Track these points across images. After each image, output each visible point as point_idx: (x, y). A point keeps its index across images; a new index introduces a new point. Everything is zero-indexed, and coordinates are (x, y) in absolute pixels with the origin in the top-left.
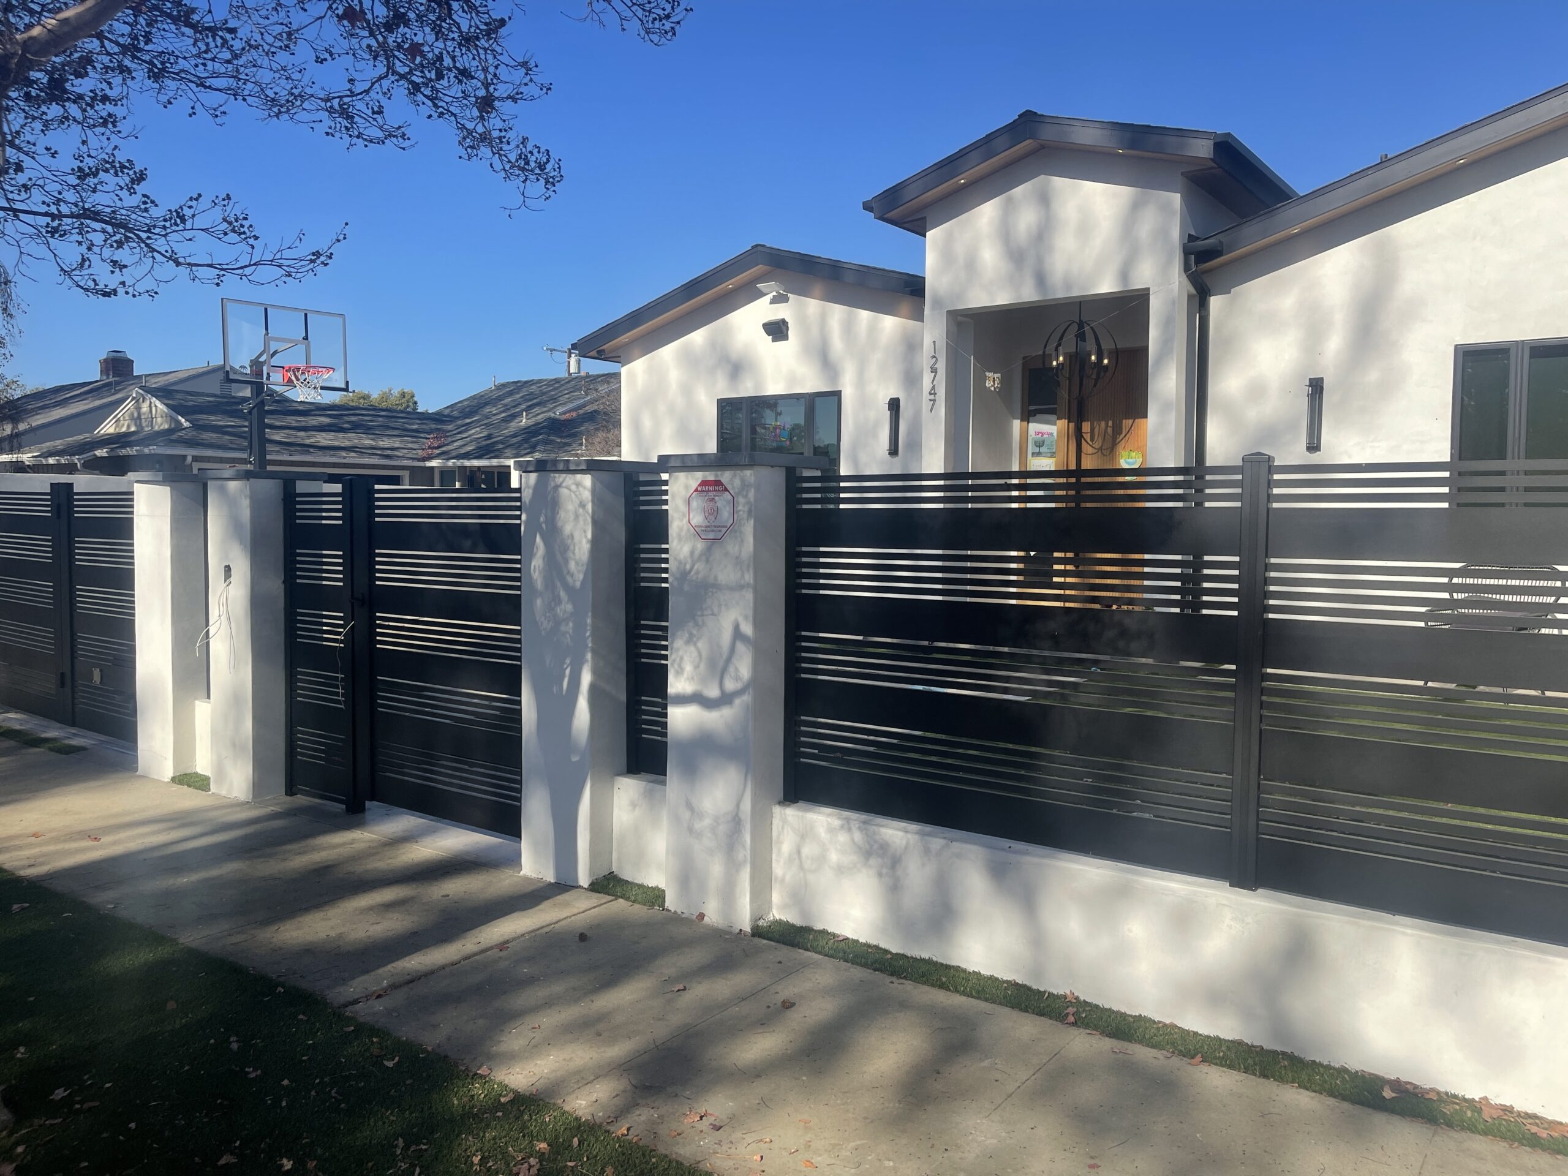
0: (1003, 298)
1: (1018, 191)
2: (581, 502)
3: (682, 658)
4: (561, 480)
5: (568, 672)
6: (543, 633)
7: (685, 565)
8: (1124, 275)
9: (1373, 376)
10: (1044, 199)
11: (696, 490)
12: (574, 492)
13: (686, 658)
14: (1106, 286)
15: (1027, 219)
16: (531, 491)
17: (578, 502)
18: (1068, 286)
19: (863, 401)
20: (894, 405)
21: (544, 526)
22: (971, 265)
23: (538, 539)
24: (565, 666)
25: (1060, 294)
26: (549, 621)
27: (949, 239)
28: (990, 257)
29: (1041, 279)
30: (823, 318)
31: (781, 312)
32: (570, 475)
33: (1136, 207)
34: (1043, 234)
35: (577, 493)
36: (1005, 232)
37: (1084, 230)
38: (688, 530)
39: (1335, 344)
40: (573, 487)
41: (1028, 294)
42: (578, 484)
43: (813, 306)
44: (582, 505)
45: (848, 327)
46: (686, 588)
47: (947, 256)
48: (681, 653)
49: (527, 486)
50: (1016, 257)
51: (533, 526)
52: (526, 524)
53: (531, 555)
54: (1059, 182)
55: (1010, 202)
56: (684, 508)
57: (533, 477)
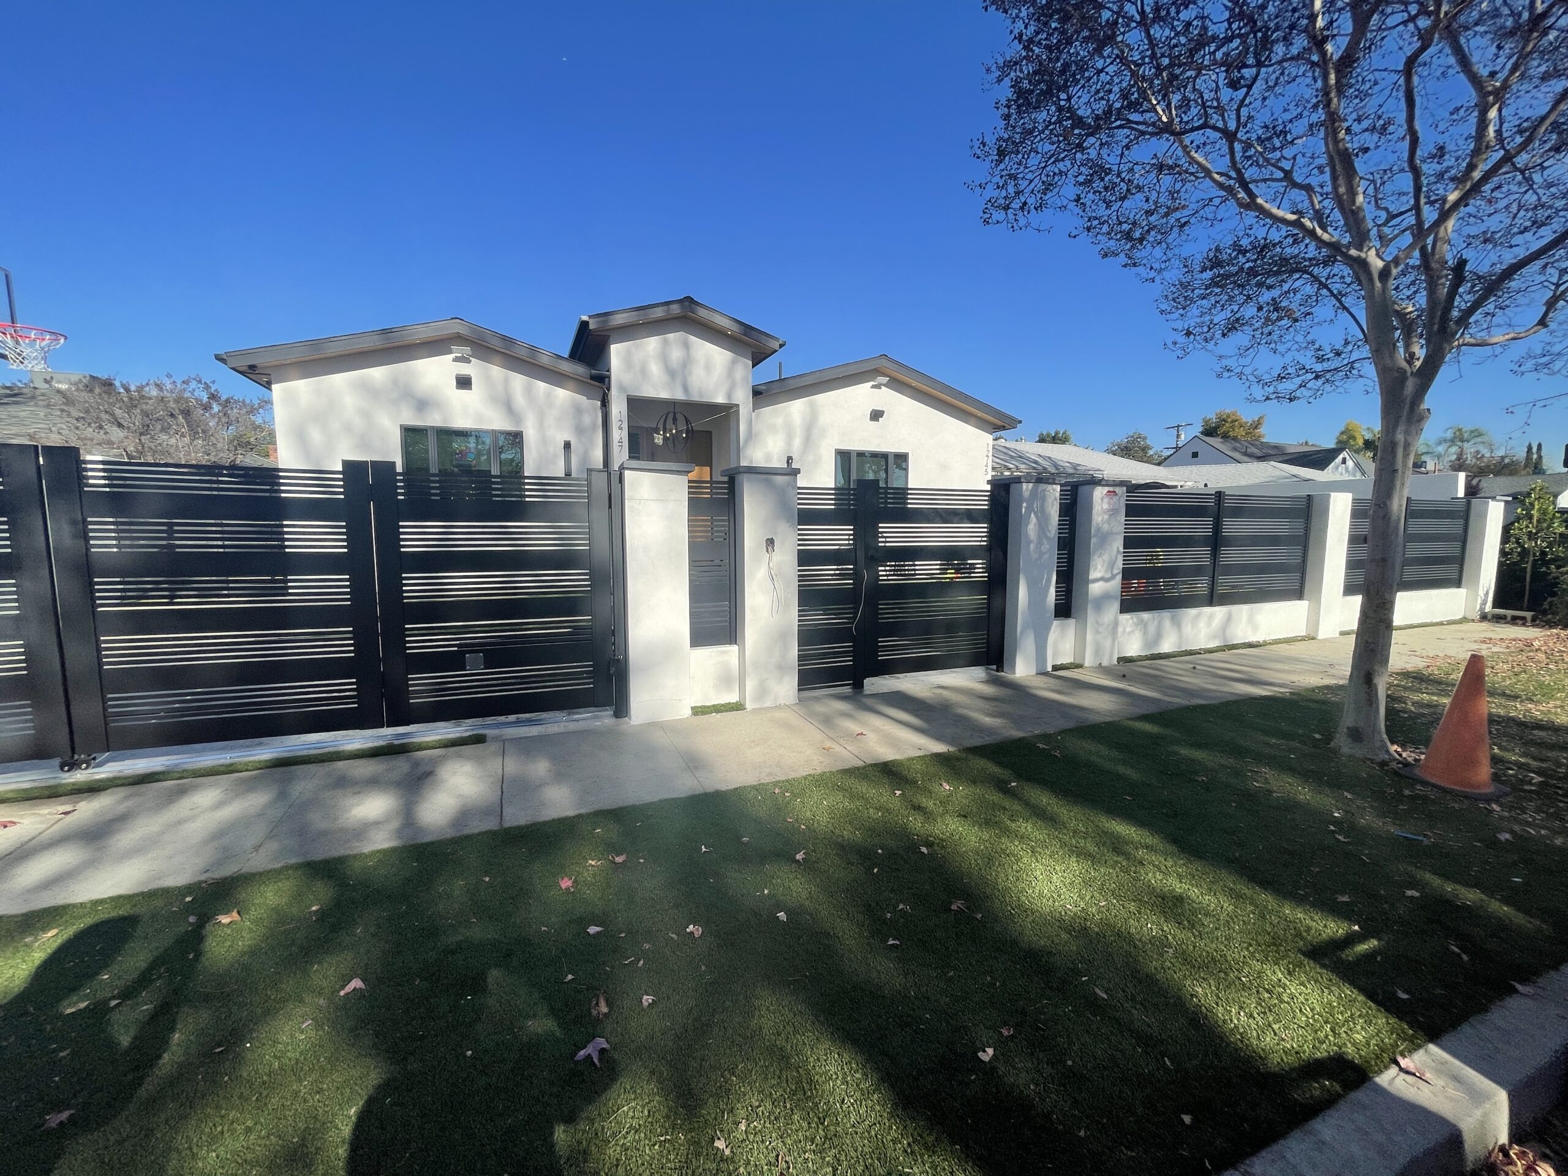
0: (664, 395)
1: (671, 336)
2: (1055, 498)
3: (1096, 563)
4: (1046, 488)
5: (1045, 577)
6: (1034, 560)
7: (1099, 525)
8: (729, 396)
9: (811, 458)
10: (686, 346)
11: (1105, 494)
12: (1052, 493)
13: (1098, 563)
14: (720, 399)
15: (676, 354)
16: (1029, 492)
18: (701, 395)
19: (544, 441)
20: (567, 445)
21: (1036, 509)
22: (644, 371)
23: (1032, 515)
24: (1044, 574)
25: (696, 398)
26: (1037, 554)
27: (629, 352)
28: (655, 369)
29: (686, 389)
30: (506, 380)
31: (465, 369)
32: (1050, 486)
33: (734, 362)
34: (687, 363)
35: (1054, 494)
36: (664, 358)
37: (708, 367)
38: (1101, 511)
39: (797, 442)
40: (1052, 491)
41: (680, 396)
42: (1054, 490)
43: (496, 371)
45: (529, 391)
46: (1099, 534)
47: (628, 363)
48: (1096, 561)
49: (1027, 489)
50: (671, 373)
51: (1030, 509)
52: (1026, 508)
53: (1028, 523)
54: (693, 339)
55: (666, 341)
56: (1100, 502)
57: (1031, 485)
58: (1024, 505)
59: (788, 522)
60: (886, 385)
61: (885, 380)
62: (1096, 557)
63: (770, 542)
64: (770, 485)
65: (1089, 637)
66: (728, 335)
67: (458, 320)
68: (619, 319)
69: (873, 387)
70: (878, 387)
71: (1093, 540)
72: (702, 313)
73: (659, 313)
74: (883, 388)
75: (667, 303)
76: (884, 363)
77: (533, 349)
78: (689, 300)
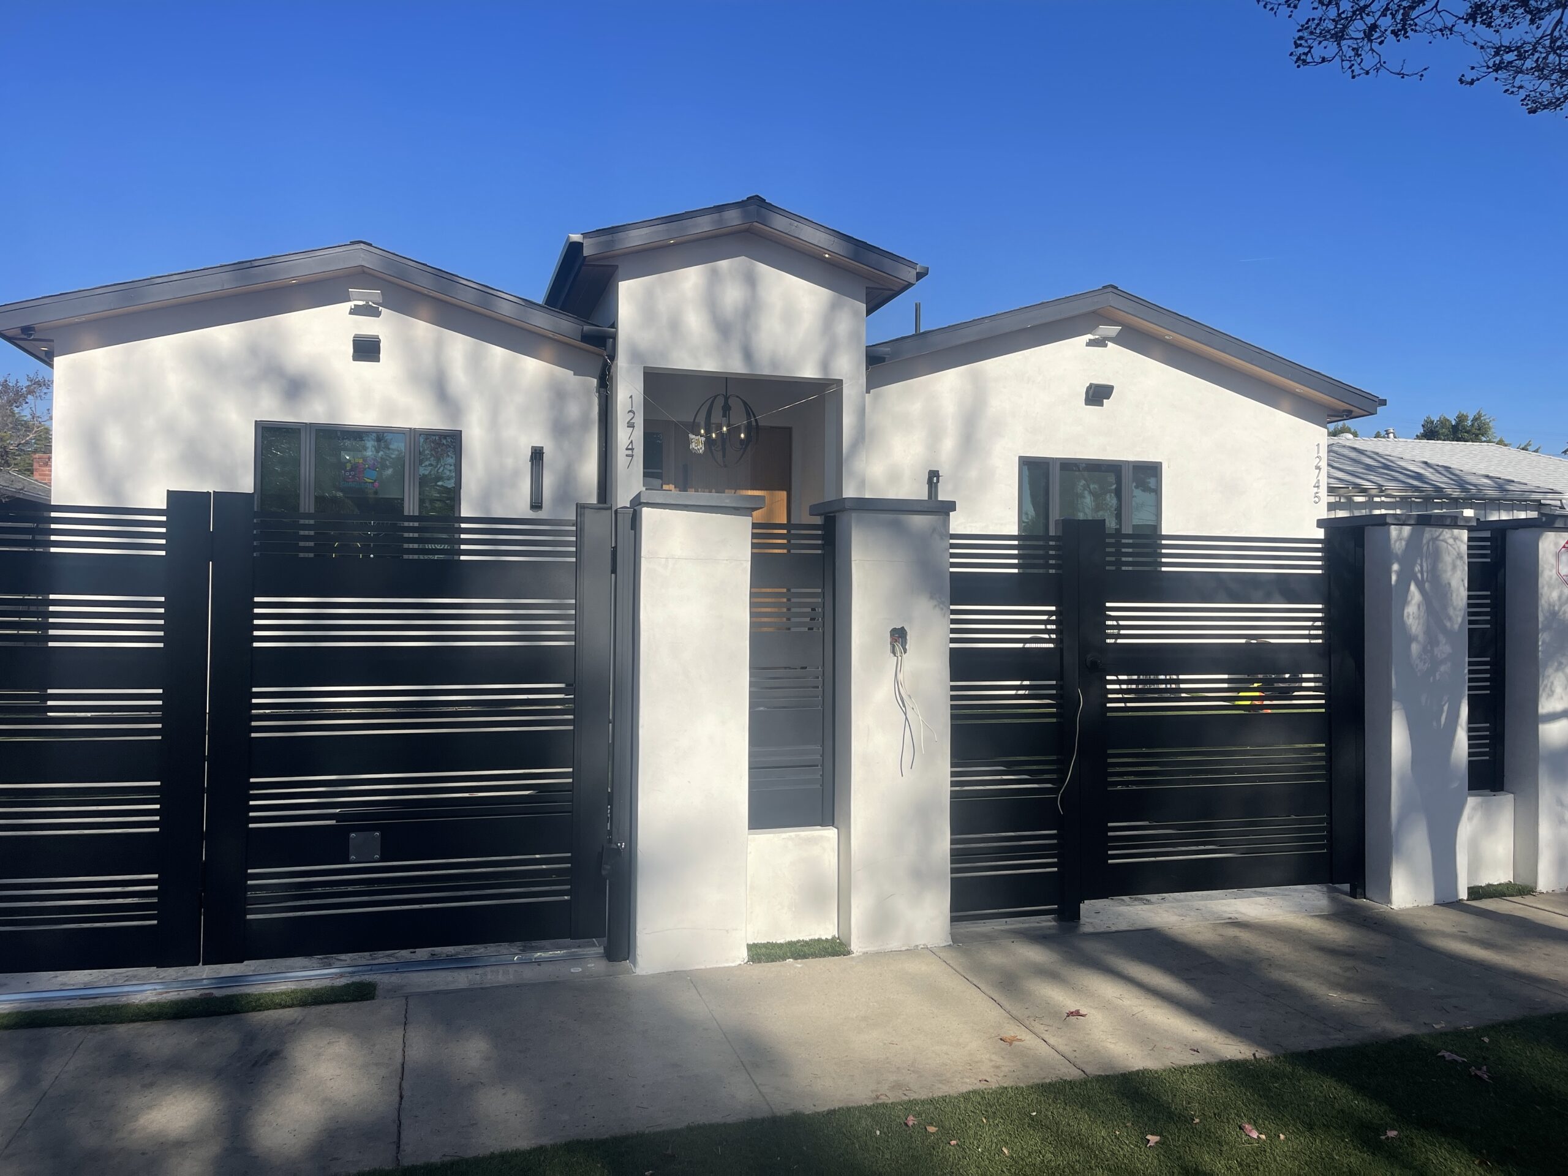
0: (709, 365)
1: (724, 264)
2: (1458, 554)
3: (1552, 683)
4: (1438, 534)
5: (1446, 708)
6: (1419, 674)
7: (1554, 606)
8: (825, 365)
9: (973, 473)
10: (751, 281)
11: (1564, 547)
12: (1451, 545)
13: (1556, 683)
14: (809, 371)
15: (732, 295)
16: (1404, 543)
17: (1456, 554)
18: (774, 364)
19: (498, 447)
20: (537, 455)
21: (1419, 575)
22: (675, 325)
23: (1413, 587)
24: (1443, 703)
25: (766, 371)
26: (1425, 663)
27: (650, 294)
28: (695, 322)
29: (748, 355)
30: (439, 346)
31: (369, 326)
32: (1447, 530)
33: (834, 307)
34: (750, 311)
35: (1455, 546)
36: (711, 303)
37: (789, 317)
38: (1557, 579)
39: (949, 445)
40: (1451, 541)
41: (736, 366)
42: (1455, 539)
43: (422, 330)
44: (1460, 556)
45: (475, 363)
46: (1555, 625)
47: (648, 313)
48: (1551, 679)
49: (1399, 538)
50: (723, 328)
51: (1407, 576)
52: (1399, 574)
53: (1404, 602)
54: (763, 269)
55: (715, 273)
56: (1553, 561)
57: (1407, 530)
58: (1395, 567)
59: (932, 598)
60: (1118, 340)
61: (1114, 330)
62: (1550, 671)
63: (899, 636)
64: (899, 530)
65: (1545, 831)
66: (824, 260)
67: (362, 246)
68: (636, 238)
69: (1091, 343)
70: (1100, 343)
71: (1544, 638)
72: (780, 223)
73: (704, 225)
74: (1110, 344)
75: (720, 209)
76: (1113, 300)
77: (486, 293)
78: (757, 202)
